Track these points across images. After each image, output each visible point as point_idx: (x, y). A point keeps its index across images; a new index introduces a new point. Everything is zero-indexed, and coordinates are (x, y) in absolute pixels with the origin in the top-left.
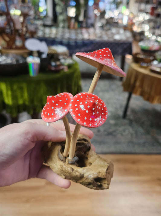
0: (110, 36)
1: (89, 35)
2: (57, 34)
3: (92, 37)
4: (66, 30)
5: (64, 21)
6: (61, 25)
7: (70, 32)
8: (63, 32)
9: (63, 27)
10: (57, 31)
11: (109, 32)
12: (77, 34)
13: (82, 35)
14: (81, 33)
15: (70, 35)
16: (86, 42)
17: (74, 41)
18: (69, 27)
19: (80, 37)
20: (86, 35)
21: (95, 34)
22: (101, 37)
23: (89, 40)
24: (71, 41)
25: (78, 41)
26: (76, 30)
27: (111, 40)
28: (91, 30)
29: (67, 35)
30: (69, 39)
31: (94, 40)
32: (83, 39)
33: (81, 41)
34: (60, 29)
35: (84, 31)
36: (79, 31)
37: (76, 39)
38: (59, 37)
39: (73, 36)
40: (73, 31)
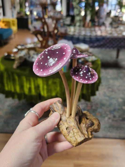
0: (119, 32)
1: (101, 32)
2: (75, 32)
3: (104, 34)
4: (82, 28)
5: (80, 21)
6: (78, 24)
7: (85, 30)
8: (80, 30)
9: (79, 26)
10: (75, 29)
11: (118, 29)
12: (91, 31)
13: (96, 32)
14: (95, 30)
15: (85, 32)
16: (99, 38)
17: (88, 37)
18: (84, 26)
19: (94, 34)
20: (99, 32)
21: (106, 32)
22: (111, 33)
23: (101, 36)
24: (86, 37)
25: (92, 37)
26: (91, 27)
27: (120, 36)
28: (103, 28)
29: (83, 33)
30: (85, 35)
31: (106, 36)
32: (96, 36)
33: (94, 38)
34: (77, 28)
35: (97, 29)
36: (93, 29)
37: (91, 36)
38: (77, 34)
39: (88, 34)
40: (88, 29)
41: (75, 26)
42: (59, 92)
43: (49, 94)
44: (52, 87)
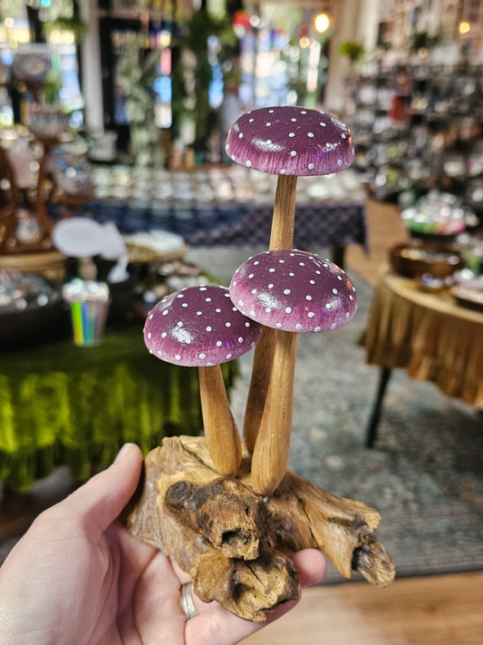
1: (233, 189)
2: (132, 187)
3: (243, 195)
4: (162, 175)
5: (152, 146)
6: (144, 158)
7: (171, 181)
8: (151, 179)
9: (151, 166)
10: (133, 179)
13: (213, 188)
14: (208, 181)
15: (173, 189)
16: (224, 208)
17: (187, 206)
18: (167, 165)
19: (205, 195)
20: (225, 187)
21: (252, 185)
22: (268, 191)
23: (233, 201)
24: (178, 206)
25: (200, 207)
26: (191, 171)
27: (301, 199)
28: (238, 172)
29: (165, 191)
30: (172, 200)
31: (251, 201)
32: (215, 201)
33: (208, 207)
34: (142, 172)
35: (216, 174)
36: (201, 176)
37: (194, 201)
38: (140, 195)
39: (186, 195)
40: (182, 176)
41: (132, 164)
42: (69, 429)
43: (27, 440)
44: (39, 410)
